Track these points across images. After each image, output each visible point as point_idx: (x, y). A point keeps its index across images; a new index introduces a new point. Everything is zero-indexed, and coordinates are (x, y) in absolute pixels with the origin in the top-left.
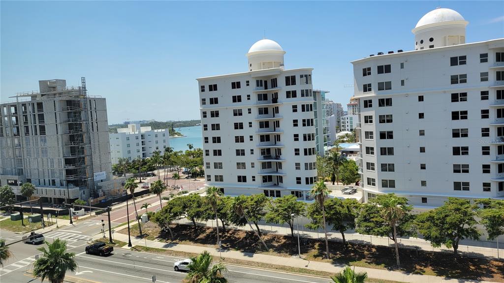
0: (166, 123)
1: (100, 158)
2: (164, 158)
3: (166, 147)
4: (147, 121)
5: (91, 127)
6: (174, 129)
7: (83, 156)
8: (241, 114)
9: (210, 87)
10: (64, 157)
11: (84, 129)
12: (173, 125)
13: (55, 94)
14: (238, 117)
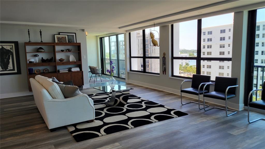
0: (191, 50)
1: (155, 66)
2: (184, 68)
3: (187, 63)
4: (181, 49)
5: (152, 52)
6: (194, 54)
7: (148, 64)
8: (224, 47)
9: (209, 32)
10: (141, 64)
11: (149, 52)
12: (193, 52)
13: (139, 36)
14: (222, 48)
